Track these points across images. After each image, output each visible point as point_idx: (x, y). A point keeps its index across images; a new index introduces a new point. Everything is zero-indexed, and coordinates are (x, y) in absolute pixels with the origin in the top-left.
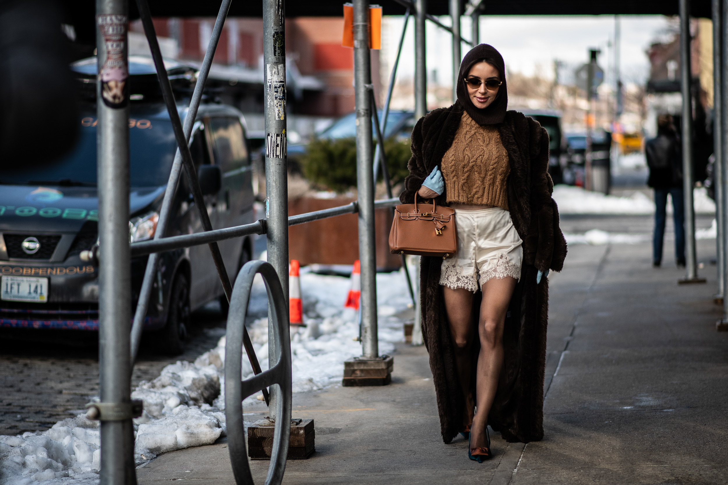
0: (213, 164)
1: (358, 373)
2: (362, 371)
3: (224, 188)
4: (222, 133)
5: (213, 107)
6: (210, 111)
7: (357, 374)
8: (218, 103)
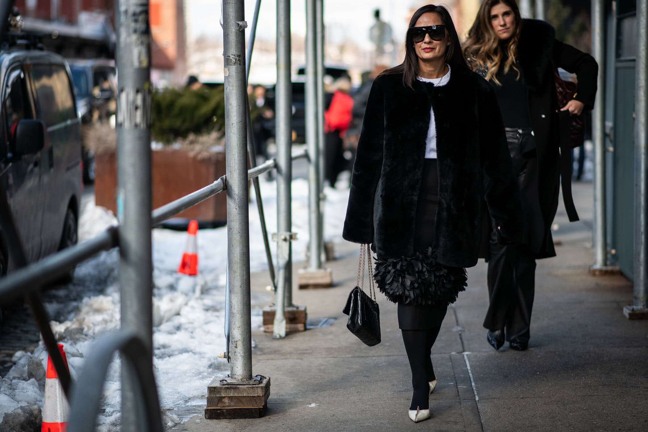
0: (35, 118)
1: (226, 400)
2: (231, 398)
3: (48, 144)
4: (45, 81)
5: (36, 53)
6: (31, 58)
7: (225, 403)
8: (41, 49)
